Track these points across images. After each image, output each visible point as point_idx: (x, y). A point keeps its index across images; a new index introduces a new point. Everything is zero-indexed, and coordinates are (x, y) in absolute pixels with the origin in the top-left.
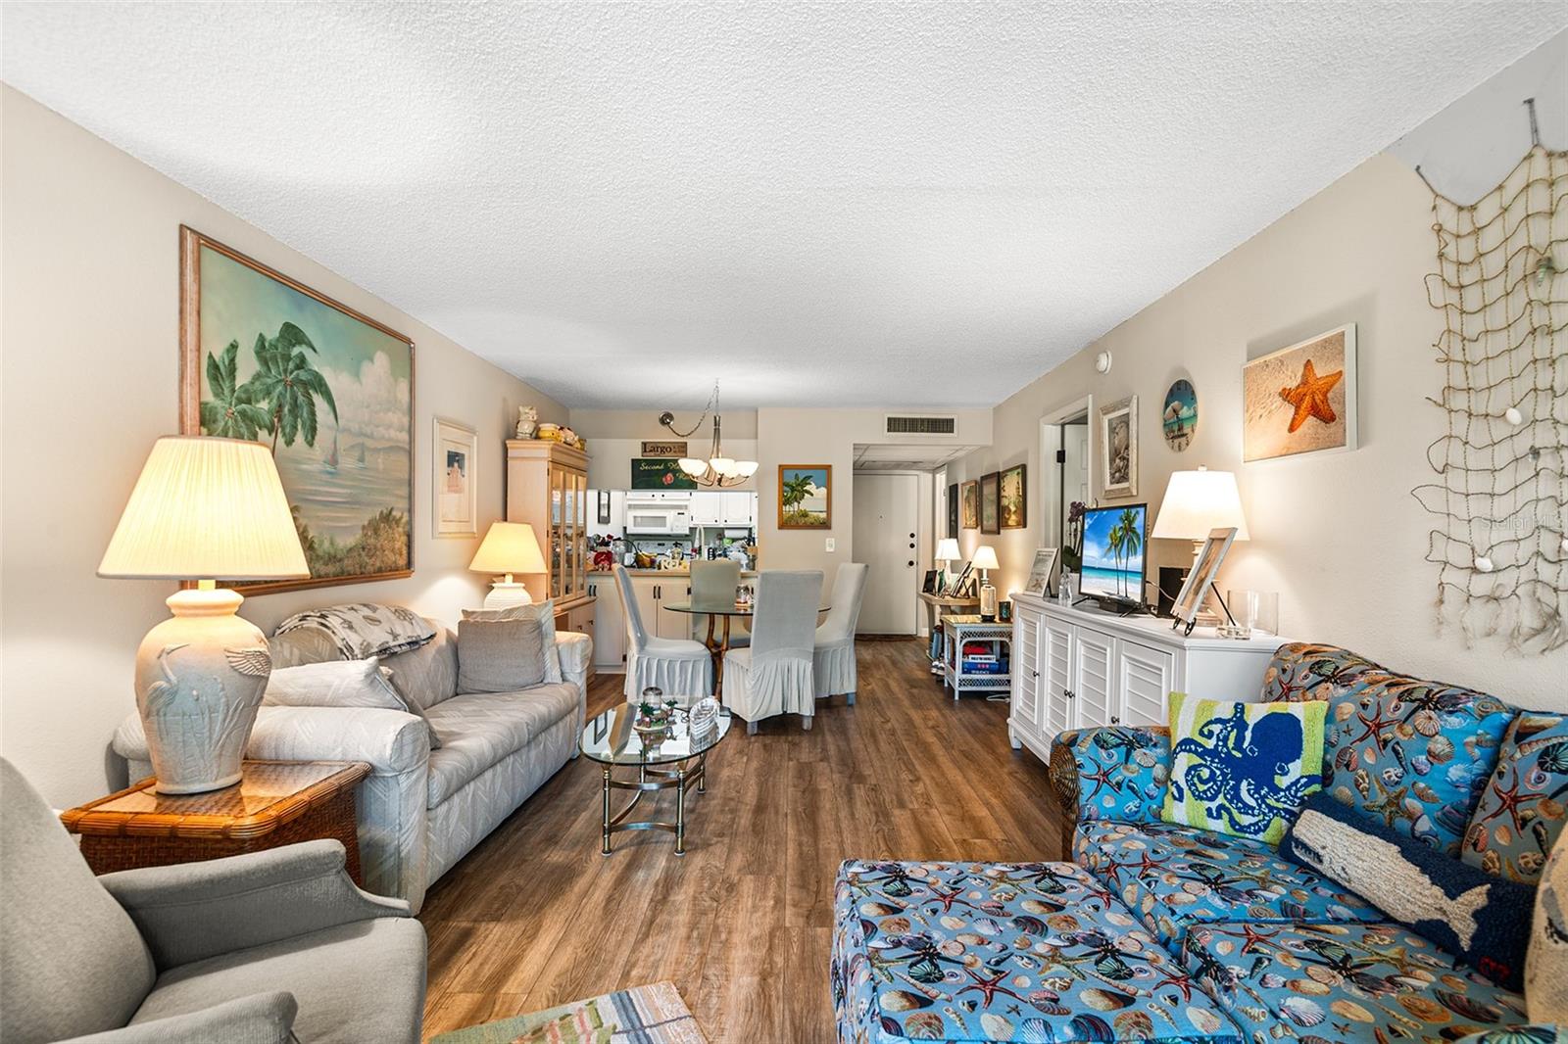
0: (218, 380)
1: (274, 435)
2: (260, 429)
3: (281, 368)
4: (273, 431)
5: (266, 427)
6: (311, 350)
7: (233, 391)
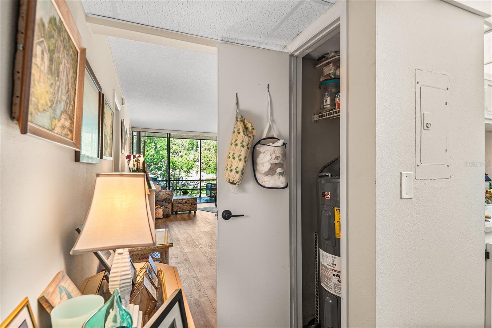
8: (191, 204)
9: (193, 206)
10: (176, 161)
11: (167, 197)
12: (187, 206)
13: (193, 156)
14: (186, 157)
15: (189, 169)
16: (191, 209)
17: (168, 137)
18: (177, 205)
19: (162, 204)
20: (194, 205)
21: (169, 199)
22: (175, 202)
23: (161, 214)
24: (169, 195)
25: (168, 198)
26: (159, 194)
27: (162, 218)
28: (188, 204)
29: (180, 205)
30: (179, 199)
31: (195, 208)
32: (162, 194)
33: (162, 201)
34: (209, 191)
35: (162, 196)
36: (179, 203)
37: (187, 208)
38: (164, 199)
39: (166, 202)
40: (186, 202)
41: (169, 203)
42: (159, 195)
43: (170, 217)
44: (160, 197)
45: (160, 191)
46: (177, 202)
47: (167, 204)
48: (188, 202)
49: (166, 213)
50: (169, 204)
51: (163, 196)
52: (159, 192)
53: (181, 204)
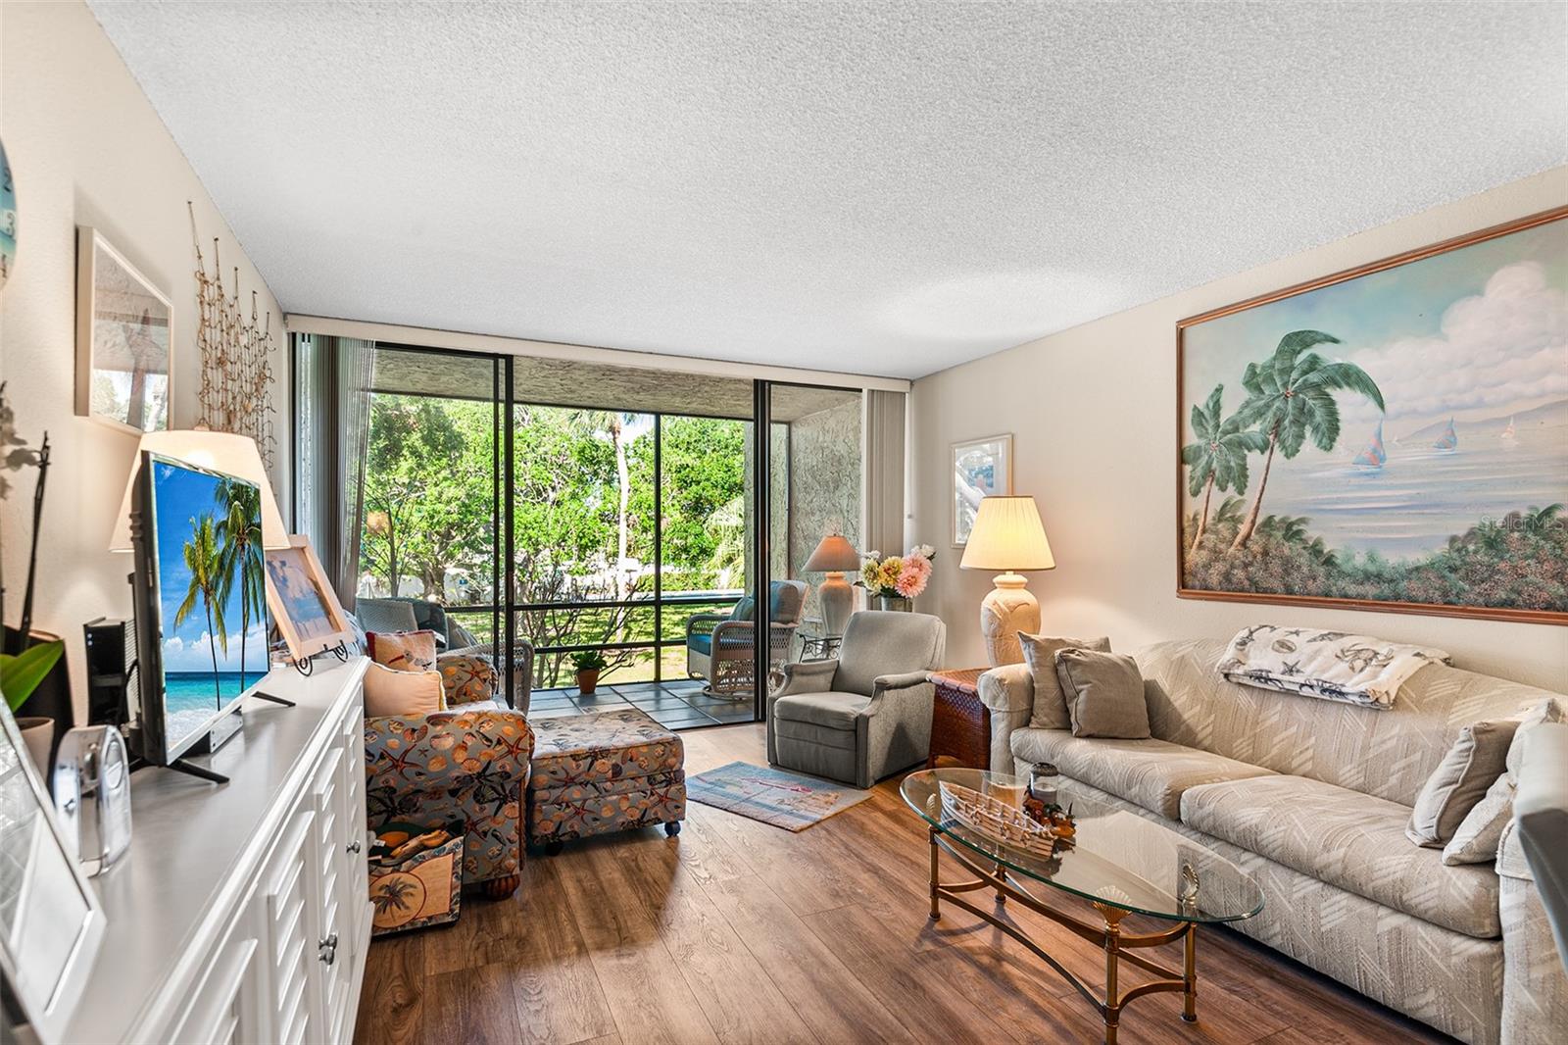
0: (1202, 425)
1: (1268, 453)
2: (1249, 451)
3: (1279, 384)
4: (1267, 448)
5: (1257, 447)
6: (1329, 345)
7: (1218, 426)
8: (651, 780)
9: (662, 791)
10: (538, 520)
11: (484, 759)
12: (624, 794)
13: (599, 504)
14: (575, 505)
15: (587, 546)
16: (650, 815)
17: (502, 395)
18: (556, 793)
19: (454, 811)
20: (669, 783)
21: (506, 775)
22: (543, 778)
23: (446, 895)
24: (502, 749)
25: (496, 767)
26: (424, 743)
27: (450, 925)
28: (629, 783)
29: (575, 793)
30: (575, 757)
31: (671, 805)
32: (448, 743)
33: (453, 793)
34: (709, 658)
35: (447, 758)
36: (569, 782)
37: (624, 805)
38: (465, 781)
39: (479, 797)
40: (617, 772)
41: (503, 801)
42: (423, 752)
43: (507, 894)
44: (435, 767)
45: (435, 720)
46: (562, 775)
47: (490, 808)
48: (628, 769)
49: (483, 872)
50: (506, 807)
51: (460, 756)
52: (425, 730)
53: (584, 784)
